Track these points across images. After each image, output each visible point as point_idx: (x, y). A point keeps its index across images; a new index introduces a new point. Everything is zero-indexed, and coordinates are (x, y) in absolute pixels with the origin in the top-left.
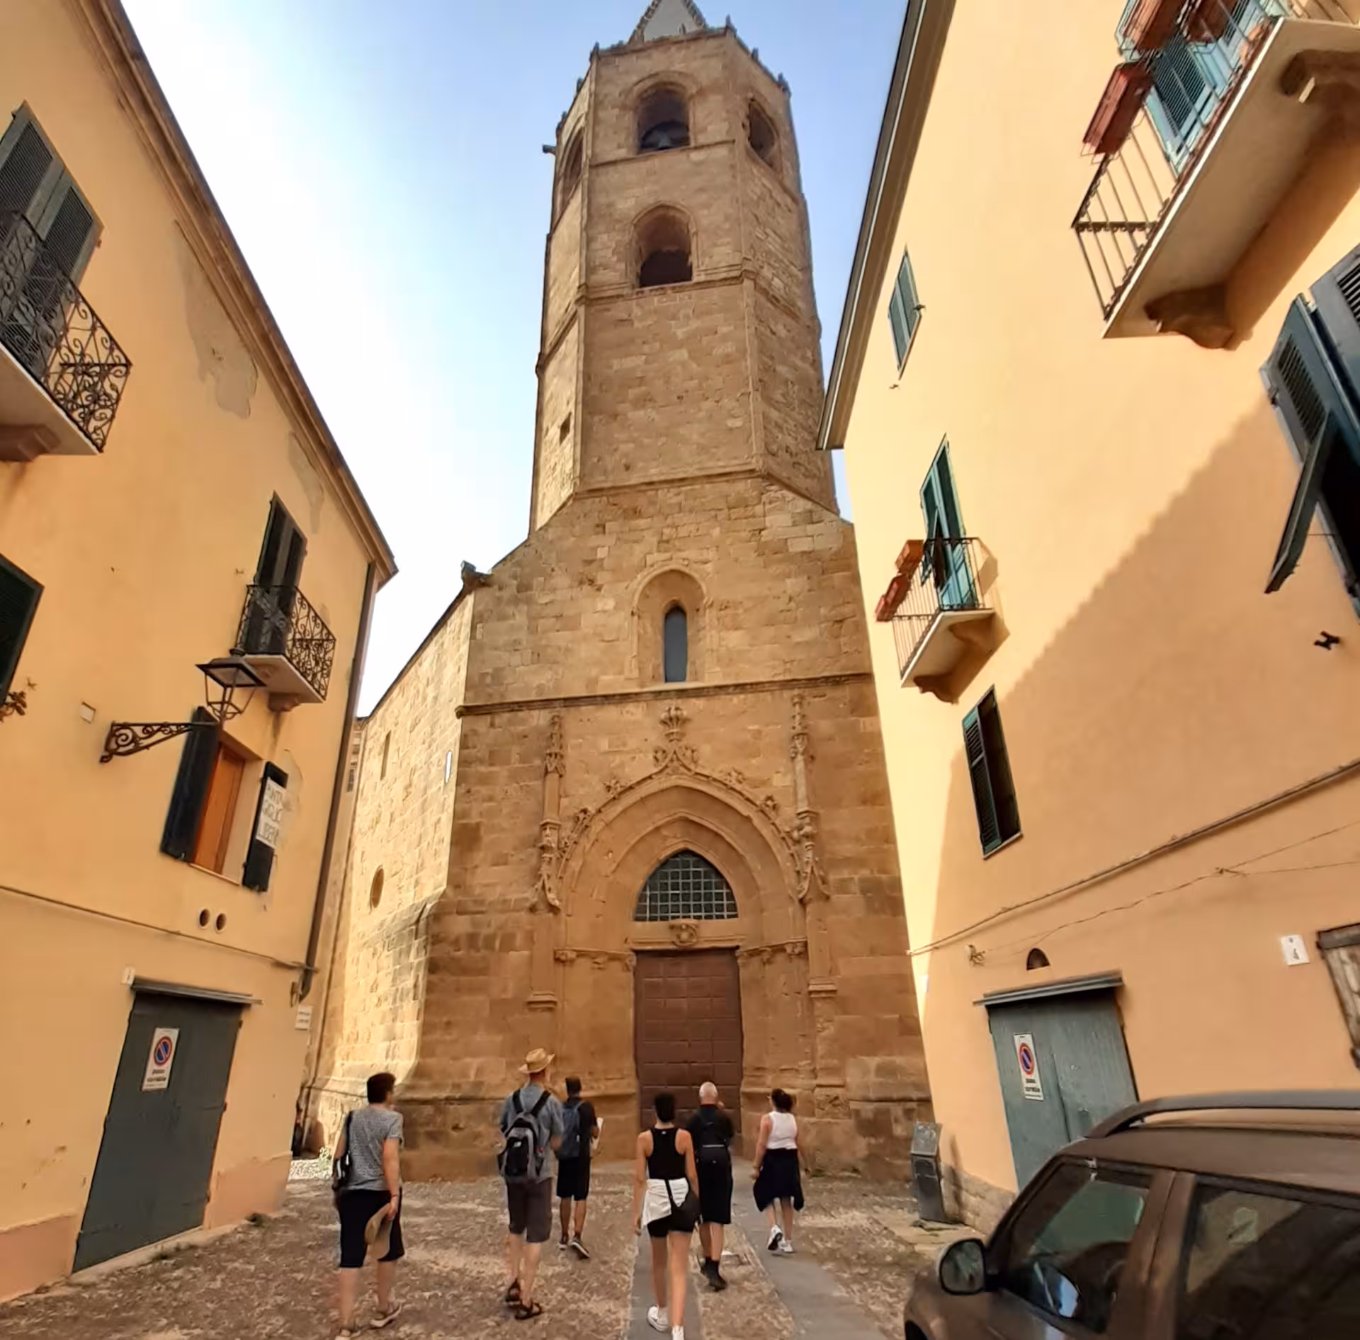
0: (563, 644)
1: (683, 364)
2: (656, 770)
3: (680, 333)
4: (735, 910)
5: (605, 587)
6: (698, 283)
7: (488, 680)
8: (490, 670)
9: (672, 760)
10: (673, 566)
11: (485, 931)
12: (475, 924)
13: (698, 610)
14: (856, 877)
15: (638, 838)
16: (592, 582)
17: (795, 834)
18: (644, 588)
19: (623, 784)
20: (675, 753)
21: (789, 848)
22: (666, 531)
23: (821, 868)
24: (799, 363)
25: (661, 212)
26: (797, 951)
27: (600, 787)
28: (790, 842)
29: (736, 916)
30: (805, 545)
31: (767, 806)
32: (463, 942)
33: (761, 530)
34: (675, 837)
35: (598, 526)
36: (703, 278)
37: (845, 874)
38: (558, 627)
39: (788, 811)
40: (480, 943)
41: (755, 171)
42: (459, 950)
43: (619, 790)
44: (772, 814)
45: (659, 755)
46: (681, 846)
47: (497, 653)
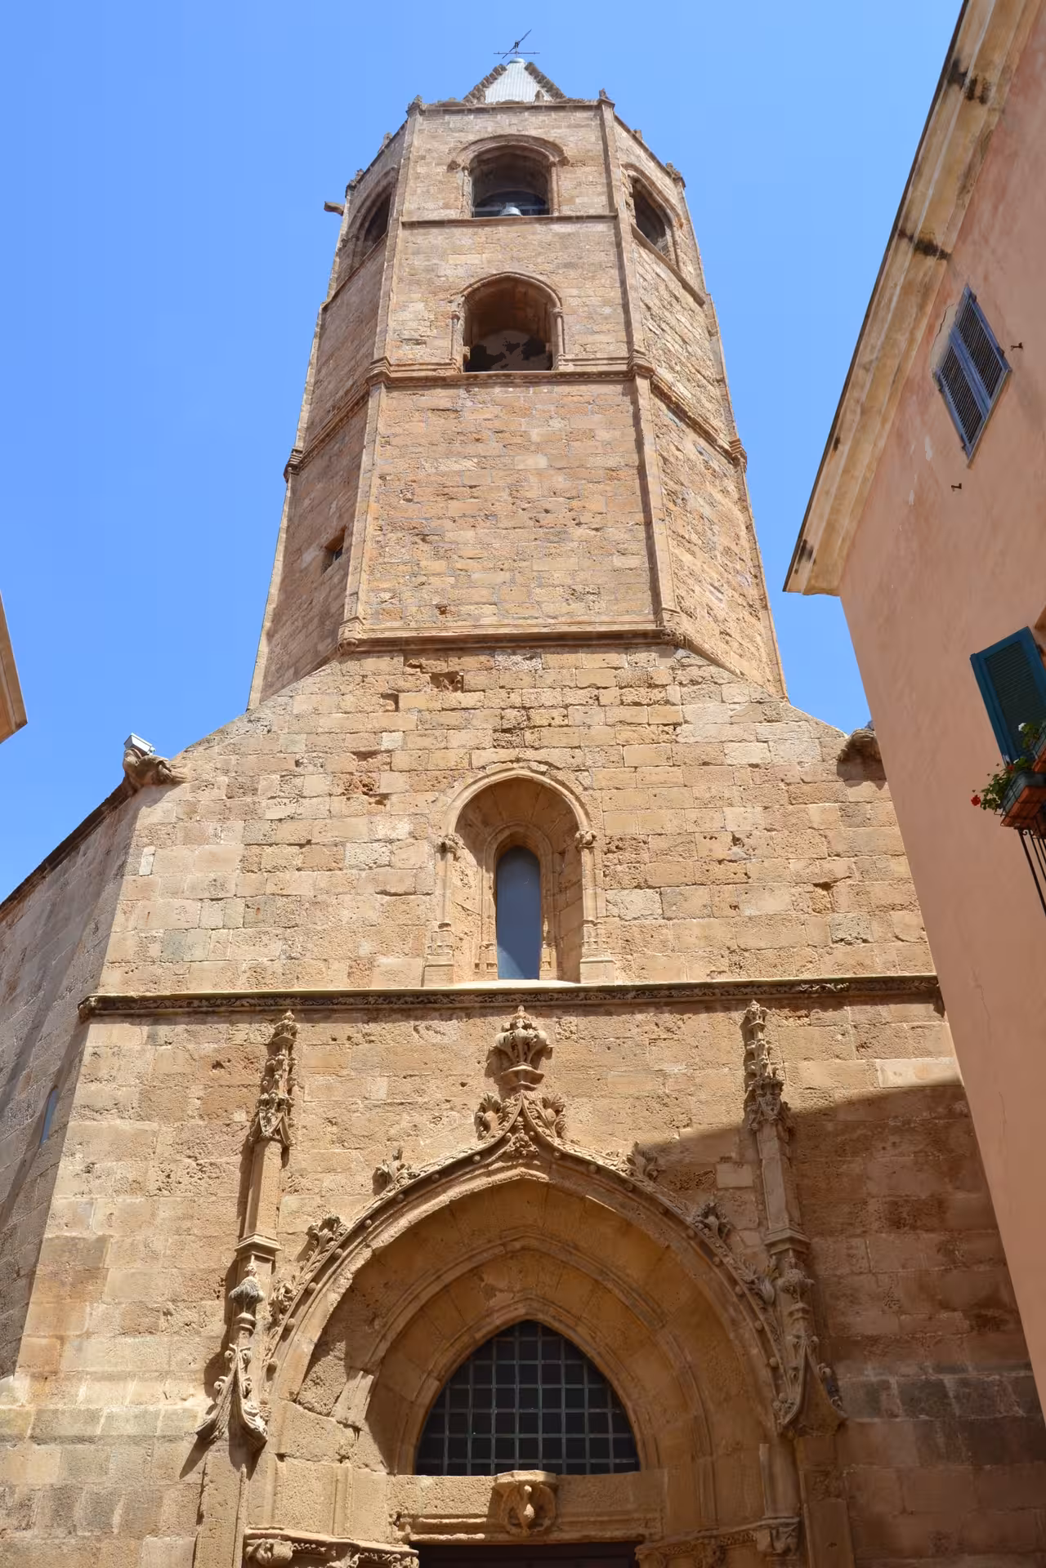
0: (307, 892)
1: (539, 473)
2: (481, 1146)
3: (535, 435)
4: (634, 1454)
5: (394, 798)
6: (563, 375)
7: (154, 950)
8: (160, 934)
9: (514, 1129)
10: (520, 771)
11: (93, 1484)
12: (74, 1466)
13: (562, 853)
14: (893, 1380)
15: (435, 1288)
16: (368, 789)
17: (767, 1288)
18: (466, 806)
19: (415, 1170)
20: (522, 1113)
21: (755, 1318)
22: (511, 714)
23: (821, 1360)
24: (718, 497)
25: (505, 286)
26: (780, 1546)
27: (366, 1179)
28: (756, 1304)
29: (636, 1467)
30: (757, 753)
31: (706, 1226)
32: (41, 1511)
33: (676, 725)
34: (510, 1290)
35: (385, 696)
36: (570, 368)
37: (871, 1373)
38: (298, 862)
39: (749, 1239)
40: (79, 1512)
41: (644, 255)
42: (28, 1527)
43: (406, 1182)
44: (716, 1243)
45: (490, 1116)
46: (520, 1311)
47: (177, 902)
